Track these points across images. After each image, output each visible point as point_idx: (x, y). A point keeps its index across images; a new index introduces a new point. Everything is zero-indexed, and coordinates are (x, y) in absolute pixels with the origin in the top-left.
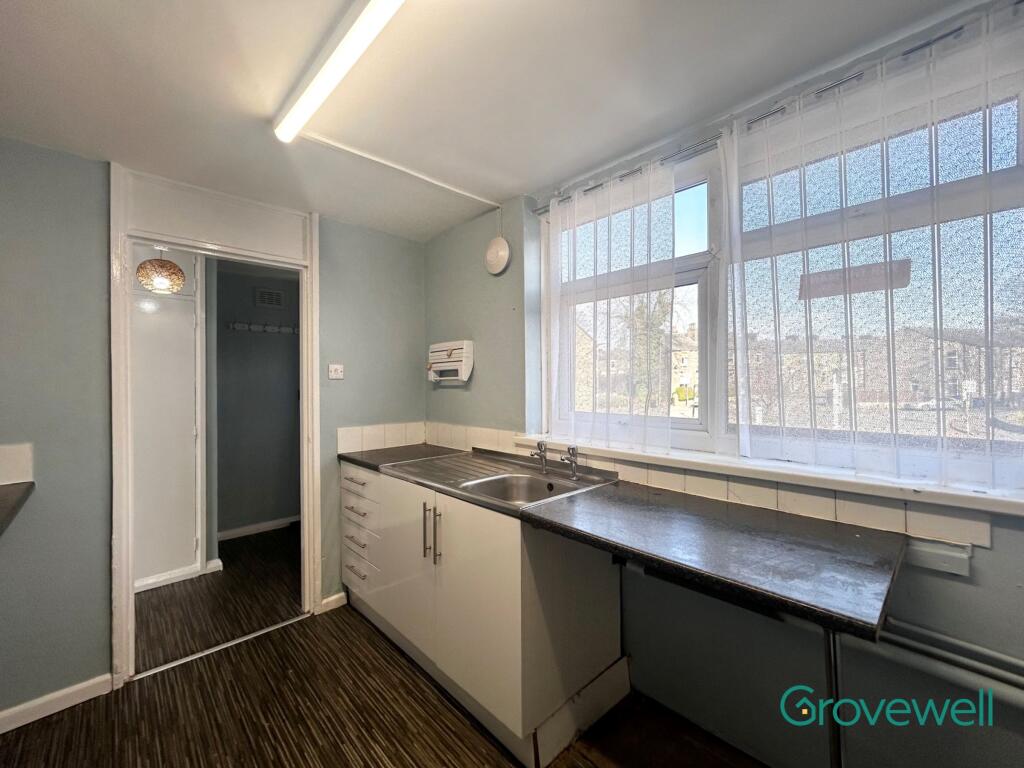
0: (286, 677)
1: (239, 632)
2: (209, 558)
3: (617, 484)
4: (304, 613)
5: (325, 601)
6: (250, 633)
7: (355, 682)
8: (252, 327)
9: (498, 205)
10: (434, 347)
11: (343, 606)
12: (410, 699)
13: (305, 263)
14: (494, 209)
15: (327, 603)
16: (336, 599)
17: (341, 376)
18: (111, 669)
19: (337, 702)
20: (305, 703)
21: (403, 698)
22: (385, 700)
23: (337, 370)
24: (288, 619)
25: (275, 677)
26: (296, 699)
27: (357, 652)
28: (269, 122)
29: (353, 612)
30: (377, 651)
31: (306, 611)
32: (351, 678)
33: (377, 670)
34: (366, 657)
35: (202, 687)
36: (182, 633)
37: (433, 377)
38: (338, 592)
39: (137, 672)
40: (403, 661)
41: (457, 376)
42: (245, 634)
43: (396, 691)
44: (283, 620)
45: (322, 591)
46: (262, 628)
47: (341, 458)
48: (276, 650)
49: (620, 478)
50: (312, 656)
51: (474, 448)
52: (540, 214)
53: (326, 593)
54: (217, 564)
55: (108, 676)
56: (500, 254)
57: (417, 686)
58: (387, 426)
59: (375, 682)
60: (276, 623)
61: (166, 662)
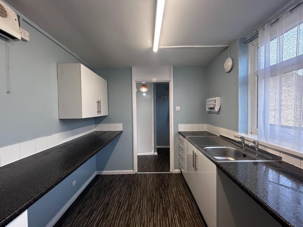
0: (162, 186)
1: (156, 171)
2: (155, 151)
3: (281, 162)
4: (170, 172)
5: (175, 170)
6: (158, 172)
7: (176, 195)
8: (165, 97)
9: (229, 45)
10: (208, 100)
11: (180, 173)
12: (189, 208)
13: (170, 80)
14: (227, 48)
15: (176, 171)
16: (177, 171)
17: (179, 110)
18: (133, 169)
19: (170, 198)
20: (164, 194)
21: (187, 206)
22: (182, 204)
23: (178, 108)
24: (166, 172)
25: (160, 185)
26: (162, 192)
27: (179, 188)
28: (152, 48)
29: (182, 176)
30: (184, 189)
31: (171, 171)
32: (176, 193)
33: (183, 195)
34: (181, 190)
35: (146, 180)
36: (147, 167)
37: (207, 110)
38: (178, 169)
39: (138, 172)
40: (191, 196)
41: (214, 110)
42: (157, 172)
43: (186, 203)
44: (165, 172)
45: (174, 168)
46: (160, 172)
47: (179, 133)
48: (162, 178)
49: (283, 160)
50: (169, 183)
51: (220, 135)
52: (248, 43)
53: (175, 168)
54: (156, 153)
55: (133, 171)
56: (229, 63)
57: (192, 205)
58: (193, 124)
59: (181, 198)
60: (164, 172)
61: (143, 172)
